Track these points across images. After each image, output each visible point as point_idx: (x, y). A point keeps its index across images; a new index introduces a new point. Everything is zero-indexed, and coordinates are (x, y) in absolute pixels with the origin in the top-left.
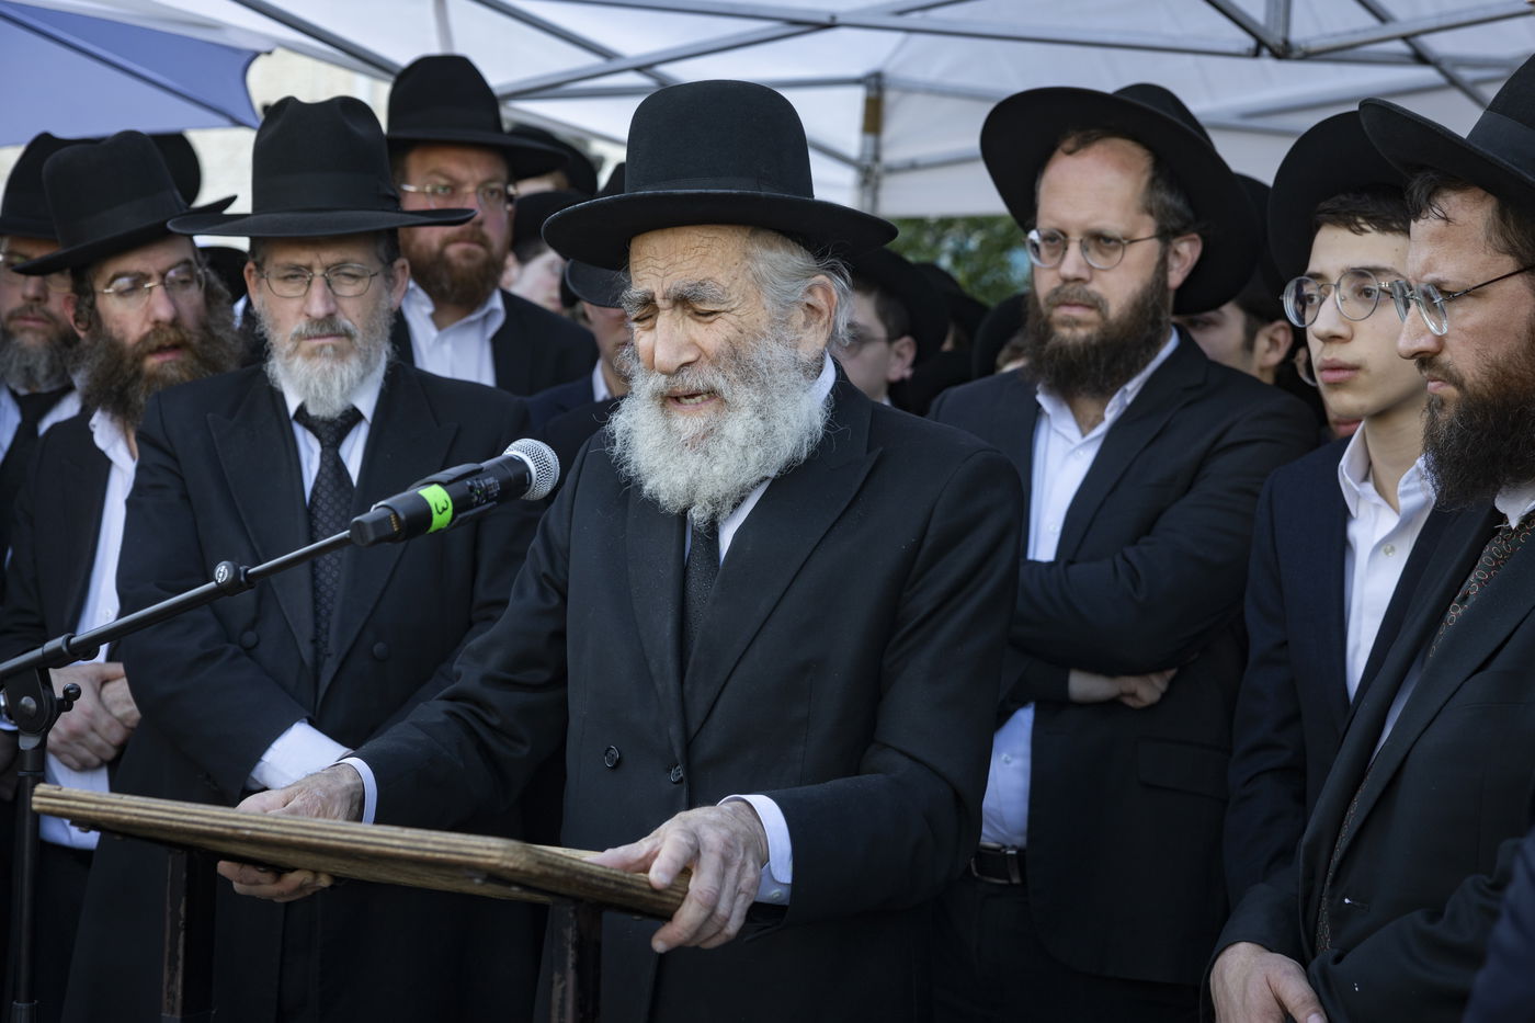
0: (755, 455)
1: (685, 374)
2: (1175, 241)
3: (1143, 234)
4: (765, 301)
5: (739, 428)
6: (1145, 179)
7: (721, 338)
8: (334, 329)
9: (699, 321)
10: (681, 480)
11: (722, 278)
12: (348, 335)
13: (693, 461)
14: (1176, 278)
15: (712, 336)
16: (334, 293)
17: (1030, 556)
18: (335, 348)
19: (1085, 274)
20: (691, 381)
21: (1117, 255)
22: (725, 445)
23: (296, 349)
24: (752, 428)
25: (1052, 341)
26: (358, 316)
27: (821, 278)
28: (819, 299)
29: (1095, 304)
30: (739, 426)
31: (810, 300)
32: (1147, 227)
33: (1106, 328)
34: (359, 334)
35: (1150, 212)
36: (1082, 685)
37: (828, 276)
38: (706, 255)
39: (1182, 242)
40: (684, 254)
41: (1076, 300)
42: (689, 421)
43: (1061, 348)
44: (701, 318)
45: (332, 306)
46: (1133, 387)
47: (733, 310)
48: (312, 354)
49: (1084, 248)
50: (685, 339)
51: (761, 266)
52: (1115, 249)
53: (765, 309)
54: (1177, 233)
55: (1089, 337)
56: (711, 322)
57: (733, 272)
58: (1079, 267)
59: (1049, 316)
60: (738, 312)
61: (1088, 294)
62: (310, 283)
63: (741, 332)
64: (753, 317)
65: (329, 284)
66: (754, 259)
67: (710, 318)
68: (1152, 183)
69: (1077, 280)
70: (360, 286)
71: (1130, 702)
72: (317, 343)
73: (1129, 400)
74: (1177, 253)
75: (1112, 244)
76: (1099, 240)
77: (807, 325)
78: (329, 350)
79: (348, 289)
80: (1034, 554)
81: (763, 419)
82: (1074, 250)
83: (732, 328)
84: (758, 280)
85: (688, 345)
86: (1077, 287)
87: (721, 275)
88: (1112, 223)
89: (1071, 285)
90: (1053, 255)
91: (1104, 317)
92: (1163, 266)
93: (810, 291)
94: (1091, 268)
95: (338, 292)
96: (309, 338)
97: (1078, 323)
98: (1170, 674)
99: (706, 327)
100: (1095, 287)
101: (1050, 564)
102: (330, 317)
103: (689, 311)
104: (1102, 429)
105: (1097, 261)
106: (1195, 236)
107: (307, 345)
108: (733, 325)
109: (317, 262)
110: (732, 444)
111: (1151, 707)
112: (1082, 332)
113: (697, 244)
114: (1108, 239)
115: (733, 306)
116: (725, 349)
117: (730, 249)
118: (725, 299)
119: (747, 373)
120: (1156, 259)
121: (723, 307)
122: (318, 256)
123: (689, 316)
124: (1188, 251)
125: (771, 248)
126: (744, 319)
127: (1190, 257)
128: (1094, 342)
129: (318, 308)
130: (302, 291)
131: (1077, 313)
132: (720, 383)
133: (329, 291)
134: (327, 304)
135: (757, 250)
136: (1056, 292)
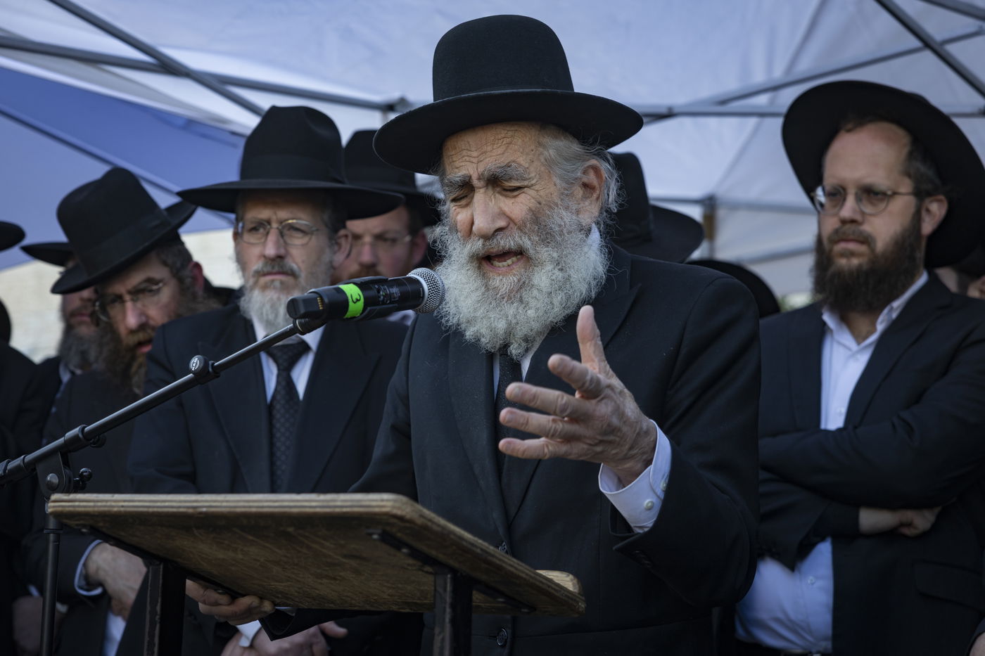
0: (558, 299)
1: (499, 237)
2: (927, 201)
3: (902, 190)
4: (555, 179)
5: (544, 278)
6: (906, 150)
7: (525, 208)
8: (282, 268)
9: (506, 196)
10: (500, 325)
11: (523, 161)
12: (293, 274)
13: (510, 309)
14: (928, 227)
15: (517, 207)
16: (284, 241)
17: (823, 426)
18: (282, 283)
19: (858, 218)
20: (505, 242)
21: (882, 205)
22: (535, 292)
23: (256, 283)
24: (554, 277)
25: (832, 270)
27: (592, 162)
28: (592, 178)
29: (866, 240)
30: (543, 278)
31: (586, 180)
32: (906, 186)
33: (874, 258)
35: (909, 175)
36: (870, 519)
37: (596, 160)
38: (510, 143)
39: (932, 202)
40: (494, 144)
41: (851, 237)
42: (504, 280)
43: (839, 274)
44: (508, 193)
45: (282, 251)
46: (898, 304)
47: (532, 185)
48: (265, 287)
49: (858, 199)
50: (497, 210)
51: (551, 151)
52: (882, 200)
53: (555, 185)
54: (929, 194)
55: (860, 266)
56: (515, 197)
57: (531, 156)
58: (854, 211)
59: (831, 250)
60: (537, 187)
61: (861, 233)
62: (267, 233)
63: (540, 203)
64: (547, 192)
65: (282, 235)
66: (544, 147)
67: (516, 193)
68: (911, 156)
69: (853, 221)
71: (907, 531)
72: (268, 278)
73: (894, 315)
74: (928, 211)
75: (880, 196)
76: (869, 193)
77: (584, 198)
78: (277, 284)
80: (826, 424)
81: (561, 270)
82: (850, 202)
83: (533, 200)
84: (550, 163)
85: (499, 215)
86: (849, 228)
87: (521, 159)
88: (880, 179)
89: (848, 226)
90: (835, 206)
91: (873, 250)
92: (917, 218)
93: (585, 172)
94: (863, 213)
95: (288, 241)
96: (265, 275)
97: (852, 254)
98: (937, 510)
99: (513, 200)
100: (867, 228)
102: (280, 258)
103: (498, 189)
104: (873, 338)
105: (868, 209)
106: (942, 197)
107: (263, 280)
108: (534, 198)
109: (273, 217)
110: (540, 290)
112: (855, 261)
113: (503, 135)
114: (876, 193)
115: (533, 182)
116: (529, 217)
117: (528, 139)
118: (526, 176)
119: (547, 236)
120: (912, 210)
121: (526, 183)
122: (275, 213)
123: (499, 193)
124: (937, 210)
125: (556, 138)
126: (542, 193)
127: (938, 213)
128: (865, 267)
129: (271, 251)
131: (852, 246)
132: (527, 243)
133: (281, 239)
134: (279, 249)
135: (547, 140)
136: (836, 231)
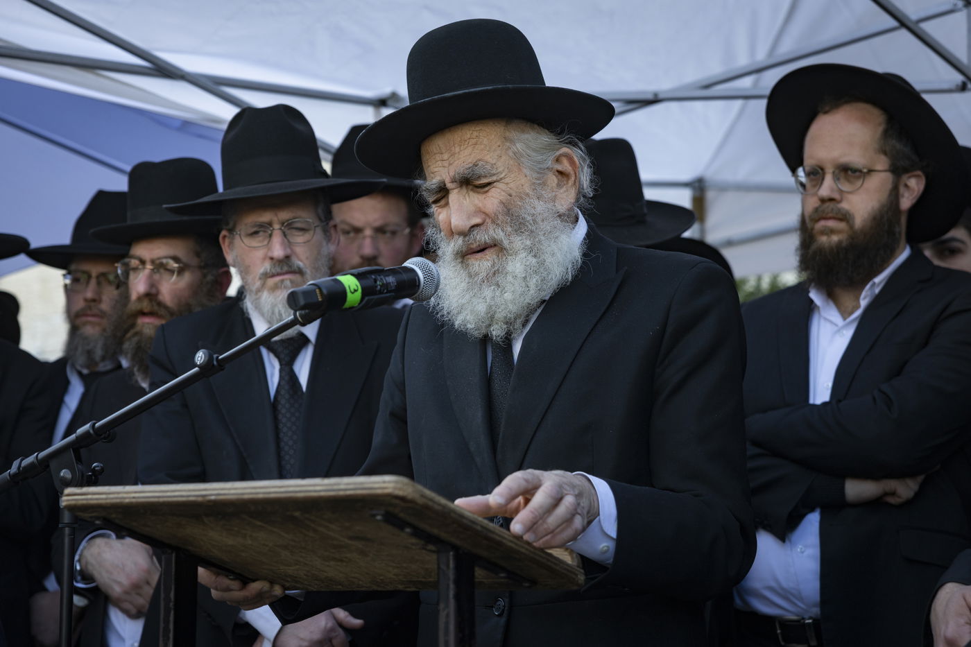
1: (475, 232)
2: (904, 178)
3: (879, 167)
4: (525, 170)
5: (518, 265)
6: (880, 129)
7: (496, 202)
8: (290, 267)
9: (478, 193)
10: (481, 308)
11: (490, 158)
12: (300, 272)
13: (488, 292)
14: (906, 202)
15: (492, 201)
16: (288, 241)
17: (811, 400)
18: (292, 282)
19: (836, 196)
20: (481, 237)
21: (859, 183)
22: (510, 278)
23: (263, 285)
24: (528, 263)
25: (814, 247)
26: (307, 258)
27: (565, 150)
28: (565, 166)
29: (845, 217)
31: (560, 168)
32: (882, 163)
33: (853, 235)
34: (308, 271)
35: (885, 153)
36: (856, 489)
37: (568, 147)
39: (910, 177)
40: (460, 146)
41: (830, 215)
42: (482, 264)
43: (821, 250)
44: (479, 190)
45: (289, 251)
46: (880, 279)
47: (501, 179)
48: (275, 288)
49: (836, 178)
50: (472, 208)
51: (518, 145)
52: (859, 178)
53: (526, 176)
54: (906, 170)
55: (840, 242)
56: (487, 192)
57: (499, 152)
58: (832, 190)
59: (812, 229)
60: (507, 180)
61: (839, 210)
62: (271, 236)
63: (510, 195)
64: (518, 183)
65: (285, 235)
66: (512, 141)
67: (486, 189)
68: (886, 134)
69: (831, 200)
70: (307, 236)
71: (891, 500)
72: (277, 279)
73: (877, 291)
74: (906, 186)
75: (857, 174)
76: (846, 171)
77: (559, 186)
78: (288, 283)
79: (299, 239)
80: (814, 398)
81: (535, 256)
82: (828, 180)
83: (503, 193)
84: (517, 156)
85: (475, 212)
86: (830, 205)
87: (488, 156)
88: (856, 158)
89: (827, 204)
90: (814, 186)
91: (851, 227)
92: (895, 194)
93: (558, 160)
94: (841, 192)
95: (291, 240)
96: (273, 276)
97: (832, 231)
98: (921, 478)
99: (484, 196)
100: (845, 205)
101: (825, 404)
102: (287, 257)
103: (471, 187)
104: (858, 313)
105: (845, 187)
106: (919, 173)
107: (271, 282)
108: (504, 191)
109: (275, 219)
110: (515, 277)
111: (908, 503)
112: (835, 238)
113: (469, 137)
114: (855, 171)
115: (502, 176)
116: (500, 209)
117: (493, 136)
118: (494, 172)
119: (519, 225)
120: (889, 186)
121: (494, 178)
122: (276, 215)
123: (472, 190)
124: (914, 186)
125: (523, 132)
126: (512, 185)
127: (916, 188)
128: (844, 244)
129: (278, 251)
130: (266, 243)
131: (831, 224)
132: (499, 235)
133: (286, 240)
134: (285, 249)
135: (513, 133)
136: (816, 210)
